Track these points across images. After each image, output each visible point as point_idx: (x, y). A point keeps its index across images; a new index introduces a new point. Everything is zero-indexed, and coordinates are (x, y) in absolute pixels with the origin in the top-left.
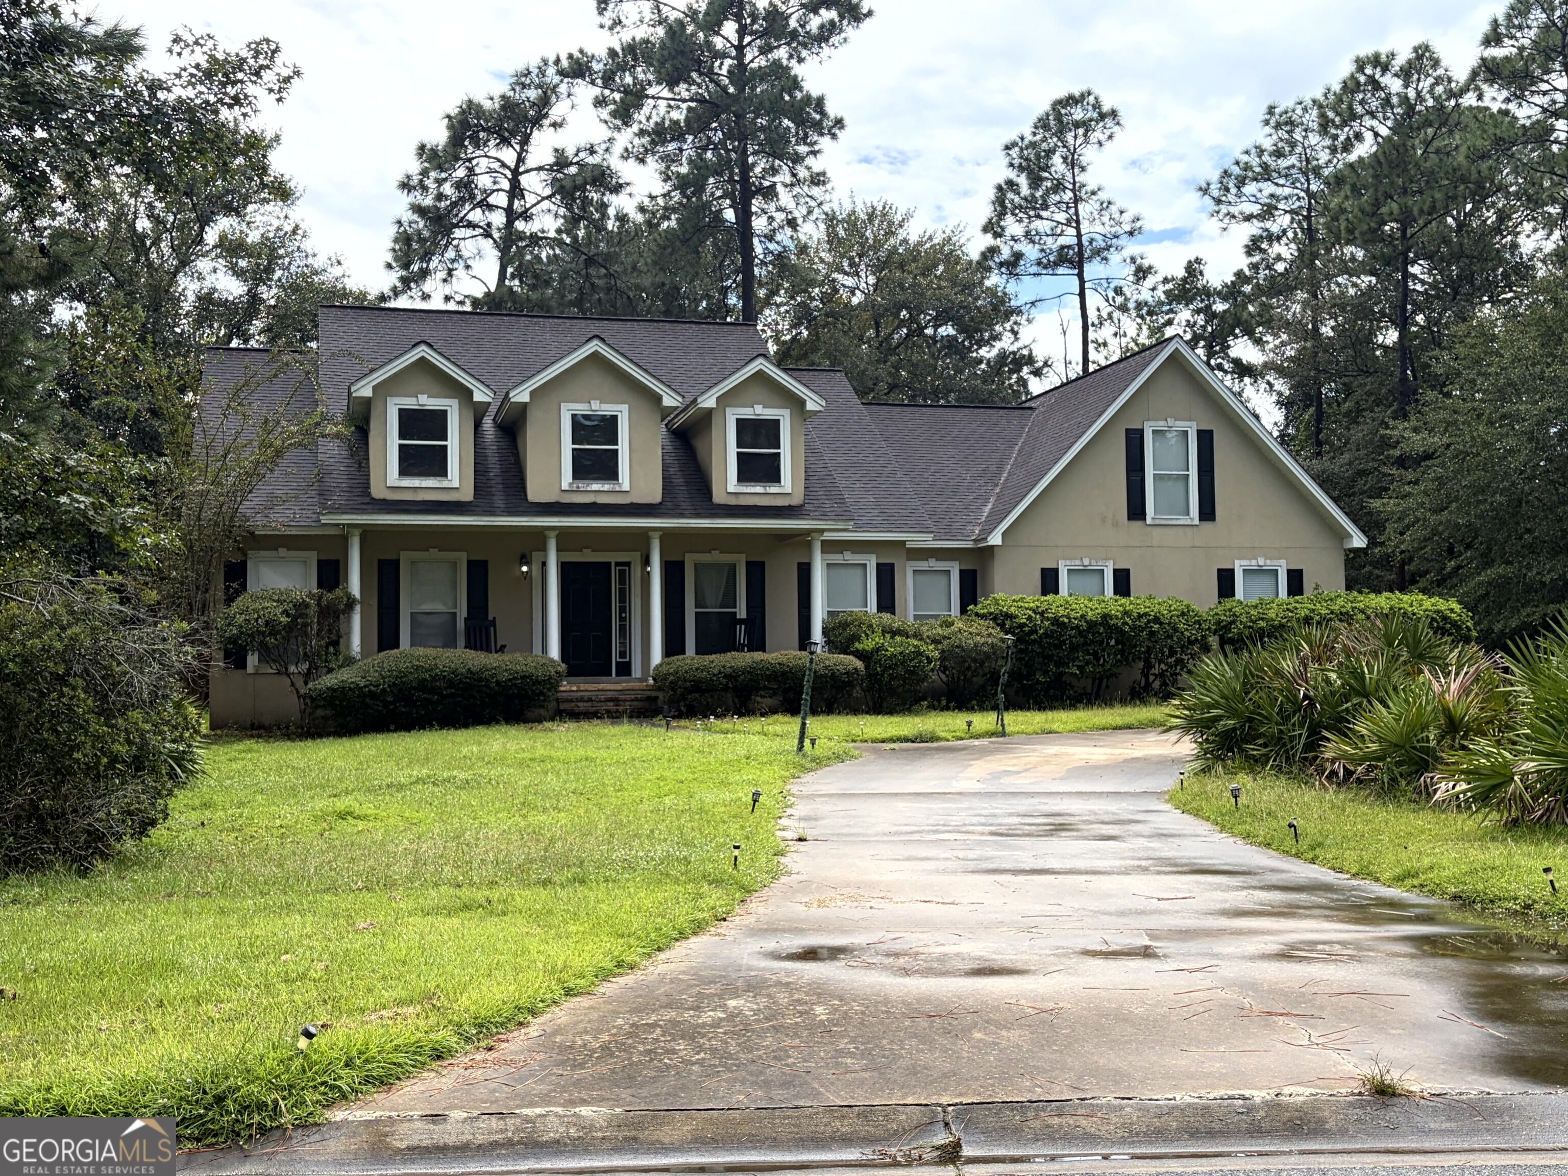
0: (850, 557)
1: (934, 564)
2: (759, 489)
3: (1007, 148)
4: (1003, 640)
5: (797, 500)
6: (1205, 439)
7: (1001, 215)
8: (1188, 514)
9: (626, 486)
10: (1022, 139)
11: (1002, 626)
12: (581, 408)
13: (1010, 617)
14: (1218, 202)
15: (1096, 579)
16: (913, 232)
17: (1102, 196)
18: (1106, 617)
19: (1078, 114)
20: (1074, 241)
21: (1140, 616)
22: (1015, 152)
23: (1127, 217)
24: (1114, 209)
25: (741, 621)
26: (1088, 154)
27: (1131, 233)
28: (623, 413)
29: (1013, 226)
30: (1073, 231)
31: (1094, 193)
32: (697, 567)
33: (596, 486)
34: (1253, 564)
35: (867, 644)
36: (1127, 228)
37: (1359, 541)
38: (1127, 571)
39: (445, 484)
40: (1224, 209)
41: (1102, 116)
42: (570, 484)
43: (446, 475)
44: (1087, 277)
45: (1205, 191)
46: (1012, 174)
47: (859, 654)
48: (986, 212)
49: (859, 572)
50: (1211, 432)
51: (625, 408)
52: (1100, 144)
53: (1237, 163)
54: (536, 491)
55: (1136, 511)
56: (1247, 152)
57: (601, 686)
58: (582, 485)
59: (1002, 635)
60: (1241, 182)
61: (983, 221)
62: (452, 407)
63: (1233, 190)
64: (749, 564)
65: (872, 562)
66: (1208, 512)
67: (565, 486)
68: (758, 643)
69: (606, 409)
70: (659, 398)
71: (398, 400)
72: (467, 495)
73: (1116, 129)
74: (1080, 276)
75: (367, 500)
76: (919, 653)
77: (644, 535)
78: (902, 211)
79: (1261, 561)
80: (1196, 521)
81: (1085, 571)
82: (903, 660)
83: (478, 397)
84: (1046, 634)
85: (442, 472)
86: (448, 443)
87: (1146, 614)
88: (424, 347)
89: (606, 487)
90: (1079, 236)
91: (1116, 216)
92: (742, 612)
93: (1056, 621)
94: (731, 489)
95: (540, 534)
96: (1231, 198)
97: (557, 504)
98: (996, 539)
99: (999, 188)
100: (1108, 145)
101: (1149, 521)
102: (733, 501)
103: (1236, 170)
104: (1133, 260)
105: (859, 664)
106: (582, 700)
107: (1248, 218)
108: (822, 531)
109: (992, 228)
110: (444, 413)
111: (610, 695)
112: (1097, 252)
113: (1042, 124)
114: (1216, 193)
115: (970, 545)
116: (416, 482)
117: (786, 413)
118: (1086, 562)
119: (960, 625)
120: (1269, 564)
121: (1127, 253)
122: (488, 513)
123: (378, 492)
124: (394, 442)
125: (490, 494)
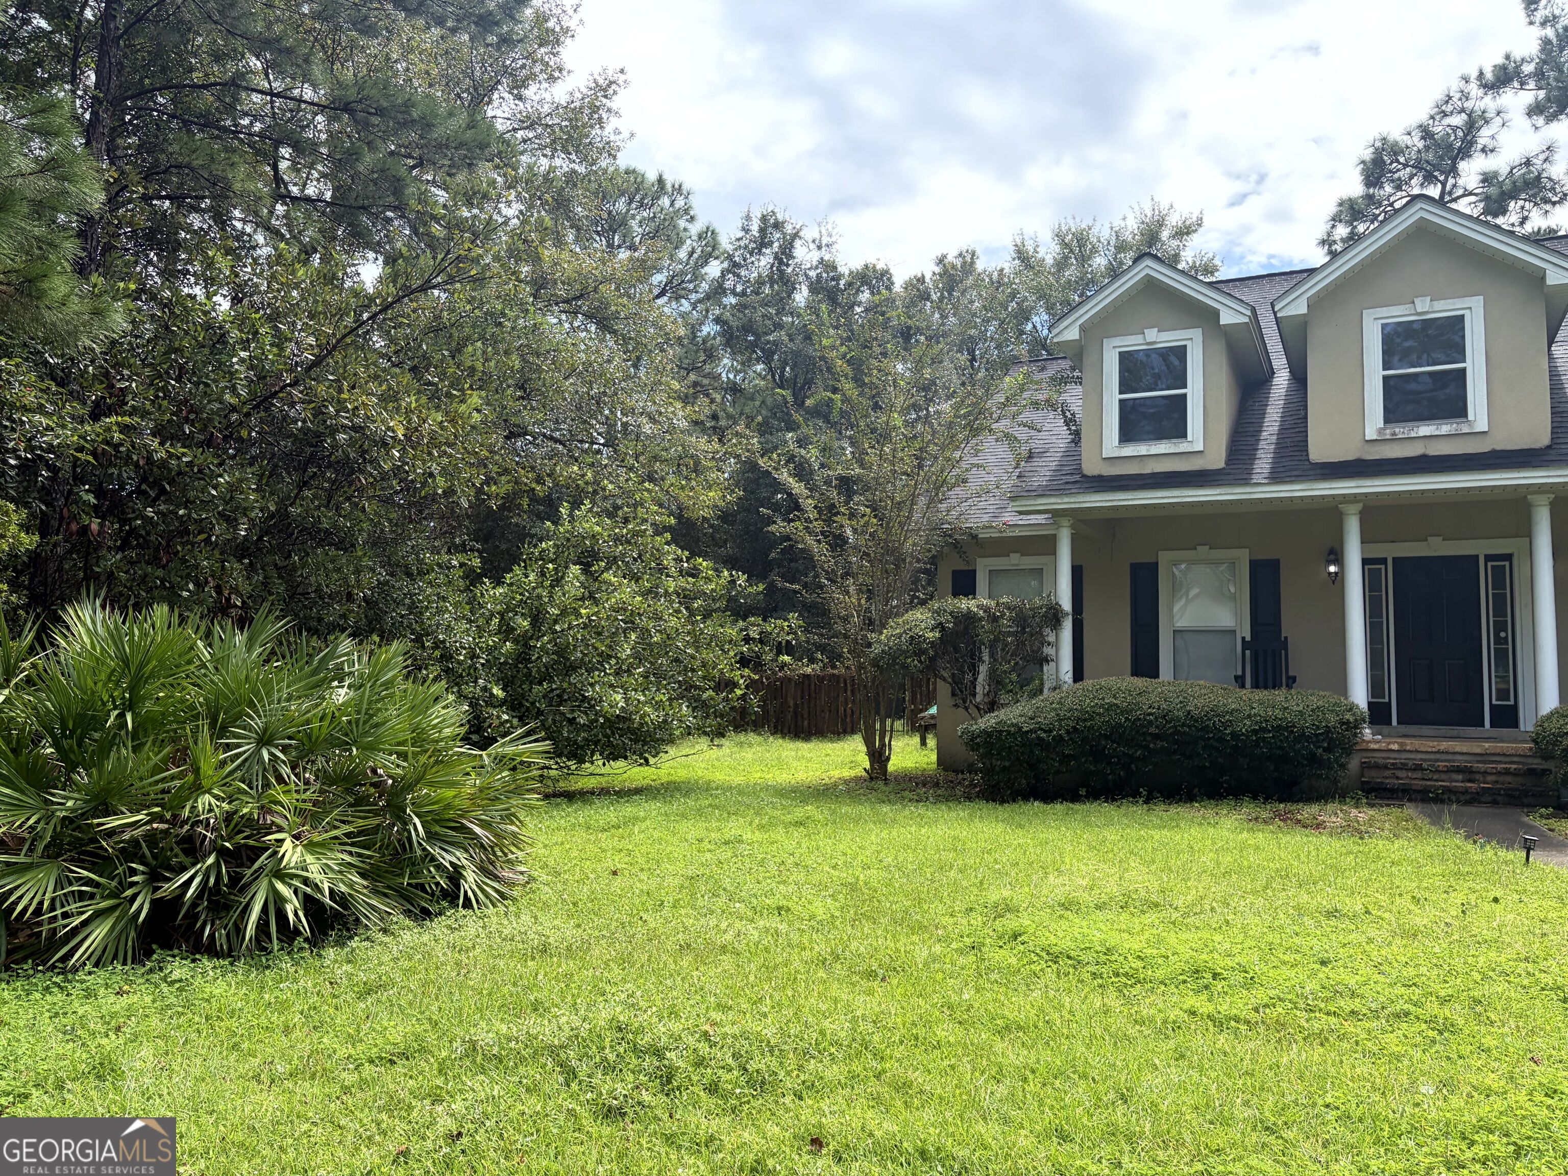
9: (1482, 425)
12: (1399, 313)
28: (1474, 310)
33: (1425, 430)
39: (1183, 447)
42: (1380, 431)
43: (1184, 435)
51: (1477, 302)
54: (1324, 447)
58: (1401, 430)
62: (1193, 341)
67: (1371, 434)
69: (1443, 309)
70: (1542, 275)
71: (1117, 341)
72: (1217, 459)
75: (1077, 478)
77: (1520, 498)
83: (1226, 318)
85: (1180, 432)
86: (1188, 390)
88: (1148, 262)
89: (1445, 429)
95: (1333, 510)
97: (1360, 462)
110: (1180, 351)
116: (1142, 449)
122: (1244, 479)
123: (1091, 467)
124: (1112, 397)
125: (1252, 458)
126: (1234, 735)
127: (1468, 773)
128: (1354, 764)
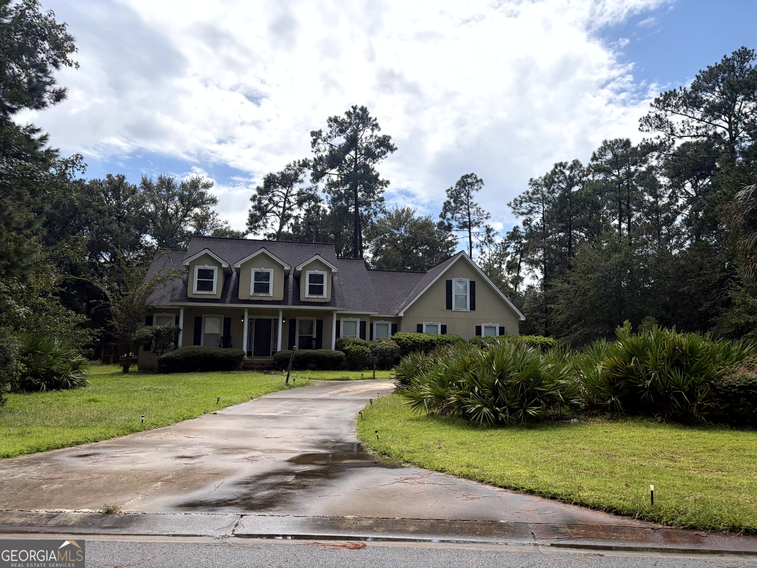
0: (351, 319)
1: (382, 322)
2: (315, 297)
3: (447, 191)
4: (396, 347)
5: (328, 300)
6: (473, 284)
7: (445, 212)
8: (466, 308)
9: (271, 295)
10: (452, 188)
11: (397, 343)
12: (258, 270)
13: (400, 339)
14: (514, 209)
15: (435, 328)
16: (416, 216)
17: (478, 206)
18: (431, 340)
19: (470, 180)
20: (468, 220)
21: (443, 341)
22: (449, 192)
23: (485, 213)
24: (481, 210)
25: (314, 339)
26: (473, 193)
27: (487, 218)
28: (272, 272)
29: (449, 215)
30: (468, 217)
31: (475, 205)
32: (300, 321)
33: (261, 295)
34: (487, 325)
35: (347, 348)
36: (485, 216)
37: (523, 318)
38: (446, 326)
39: (211, 293)
40: (517, 211)
41: (477, 181)
42: (253, 294)
44: (472, 231)
45: (509, 205)
46: (448, 199)
47: (344, 351)
48: (441, 210)
49: (354, 324)
50: (474, 282)
51: (272, 270)
52: (477, 190)
53: (520, 196)
54: (242, 296)
55: (449, 306)
56: (524, 193)
57: (259, 359)
58: (257, 294)
59: (396, 345)
60: (521, 202)
61: (439, 214)
62: (215, 269)
63: (519, 205)
64: (318, 321)
65: (358, 321)
66: (473, 307)
67: (251, 294)
68: (319, 346)
69: (266, 270)
70: (283, 267)
71: (198, 266)
72: (219, 297)
73: (482, 185)
74: (470, 231)
75: (186, 298)
76: (363, 351)
77: (277, 310)
78: (413, 210)
79: (490, 324)
80: (469, 310)
81: (431, 325)
82: (358, 353)
83: (224, 266)
84: (410, 346)
85: (211, 289)
86: (214, 280)
87: (445, 340)
88: (207, 250)
89: (265, 295)
90: (469, 219)
91: (482, 212)
92: (314, 336)
93: (414, 342)
94: (306, 296)
95: (243, 309)
96: (518, 207)
97: (248, 300)
98: (401, 314)
99: (445, 203)
100: (480, 190)
101: (453, 310)
102: (307, 300)
103: (519, 199)
104: (486, 227)
105: (342, 353)
106: (251, 364)
107: (523, 214)
108: (336, 310)
109: (443, 216)
110: (212, 271)
111: (262, 362)
112: (476, 224)
113: (458, 184)
114: (513, 206)
115: (394, 316)
116: (202, 292)
117: (326, 272)
118: (432, 322)
119: (384, 342)
120: (493, 325)
121: (485, 224)
122: (224, 302)
123: (190, 295)
124: (196, 279)
125: (226, 297)
126: (219, 357)
127: (263, 364)
128: (242, 364)
